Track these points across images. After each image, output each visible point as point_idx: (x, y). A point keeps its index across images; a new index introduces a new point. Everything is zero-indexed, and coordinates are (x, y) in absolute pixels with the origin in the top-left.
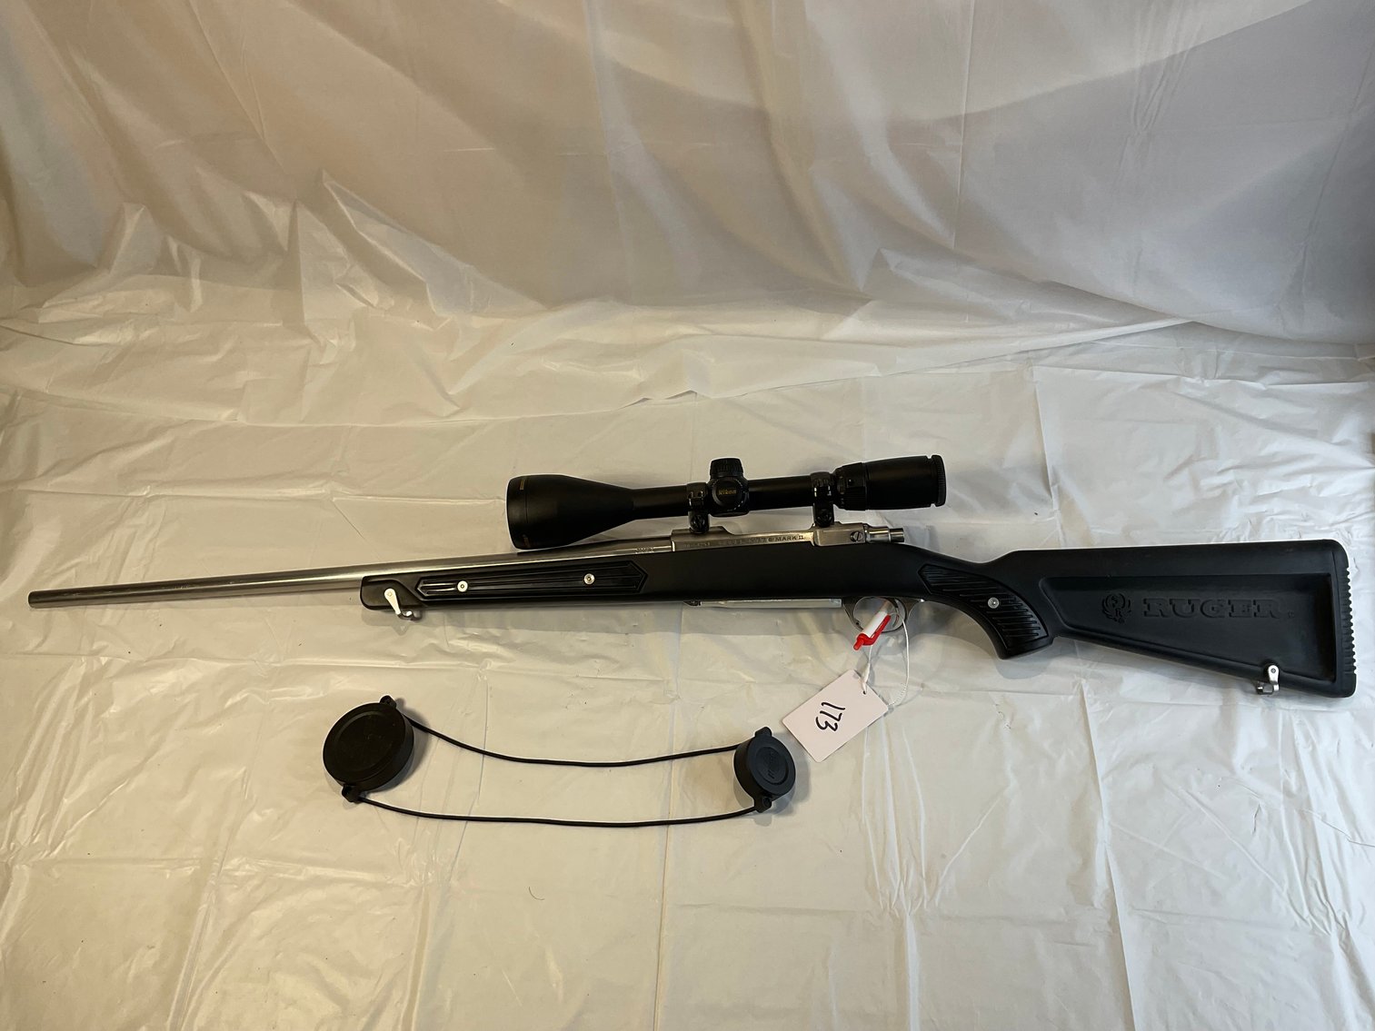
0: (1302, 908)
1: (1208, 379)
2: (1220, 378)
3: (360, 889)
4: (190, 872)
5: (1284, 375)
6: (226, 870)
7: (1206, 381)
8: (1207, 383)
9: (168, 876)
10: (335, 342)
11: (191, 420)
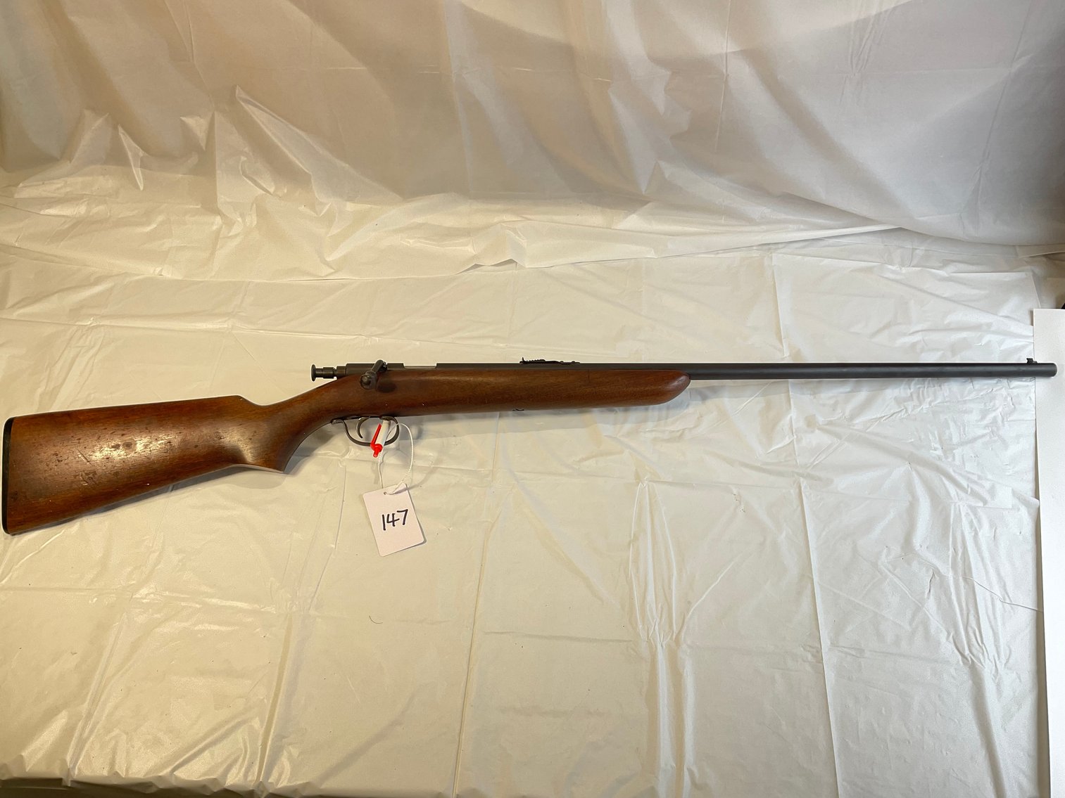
0: (963, 648)
2: (913, 266)
3: (239, 614)
5: (961, 266)
8: (904, 270)
10: (240, 220)
11: (126, 273)
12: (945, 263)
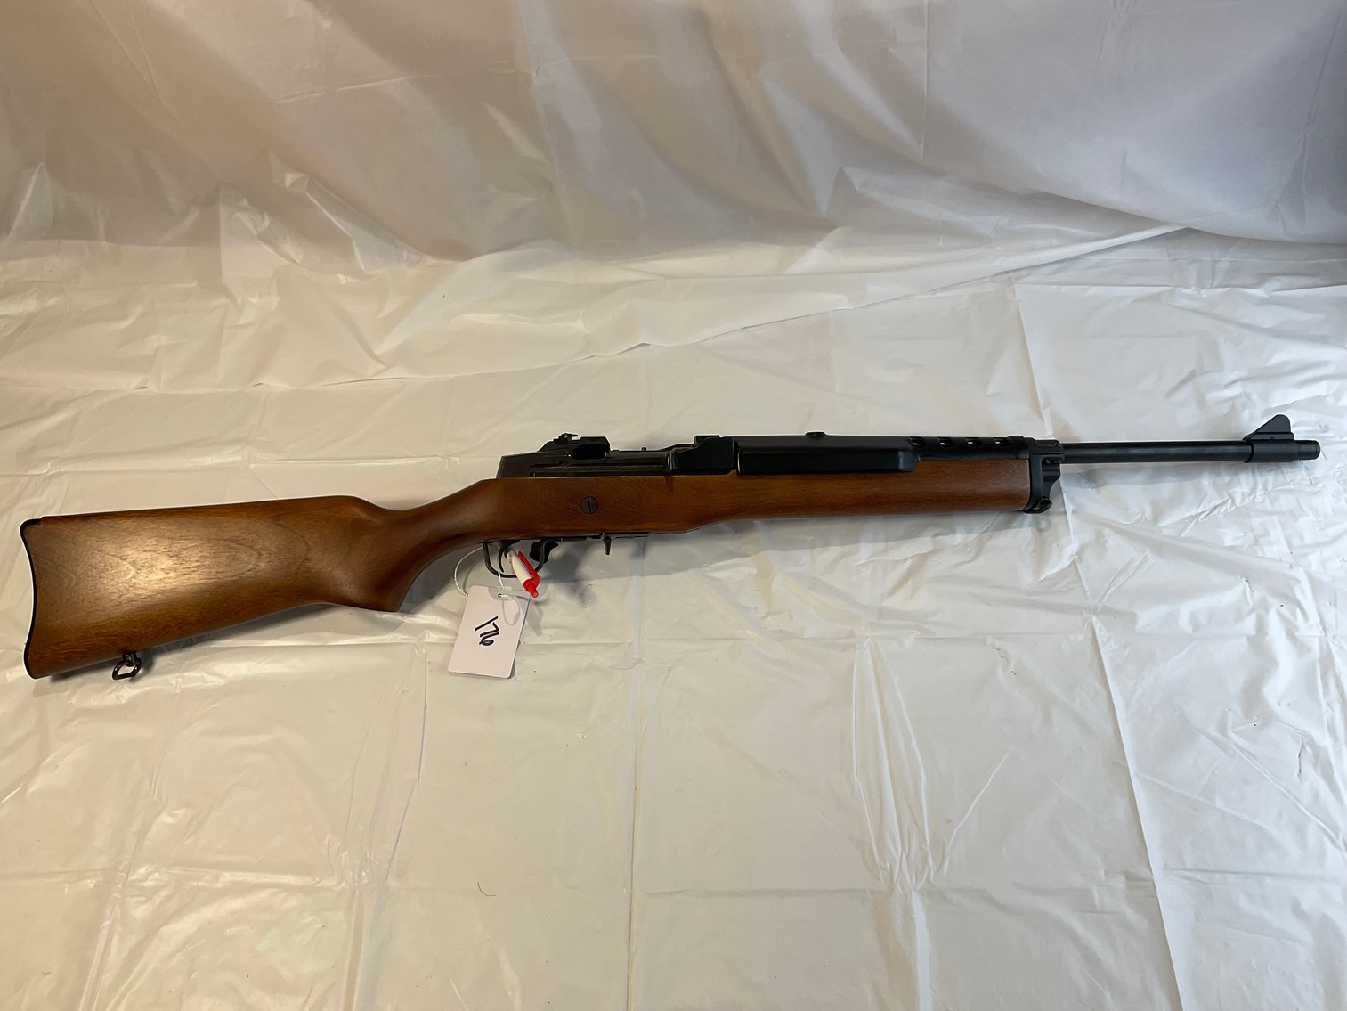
1: (1203, 288)
2: (1219, 286)
3: (284, 894)
4: (92, 886)
5: (1286, 280)
6: (133, 881)
7: (1203, 291)
8: (1204, 293)
9: (66, 890)
10: (254, 300)
11: (97, 391)
12: (1262, 278)
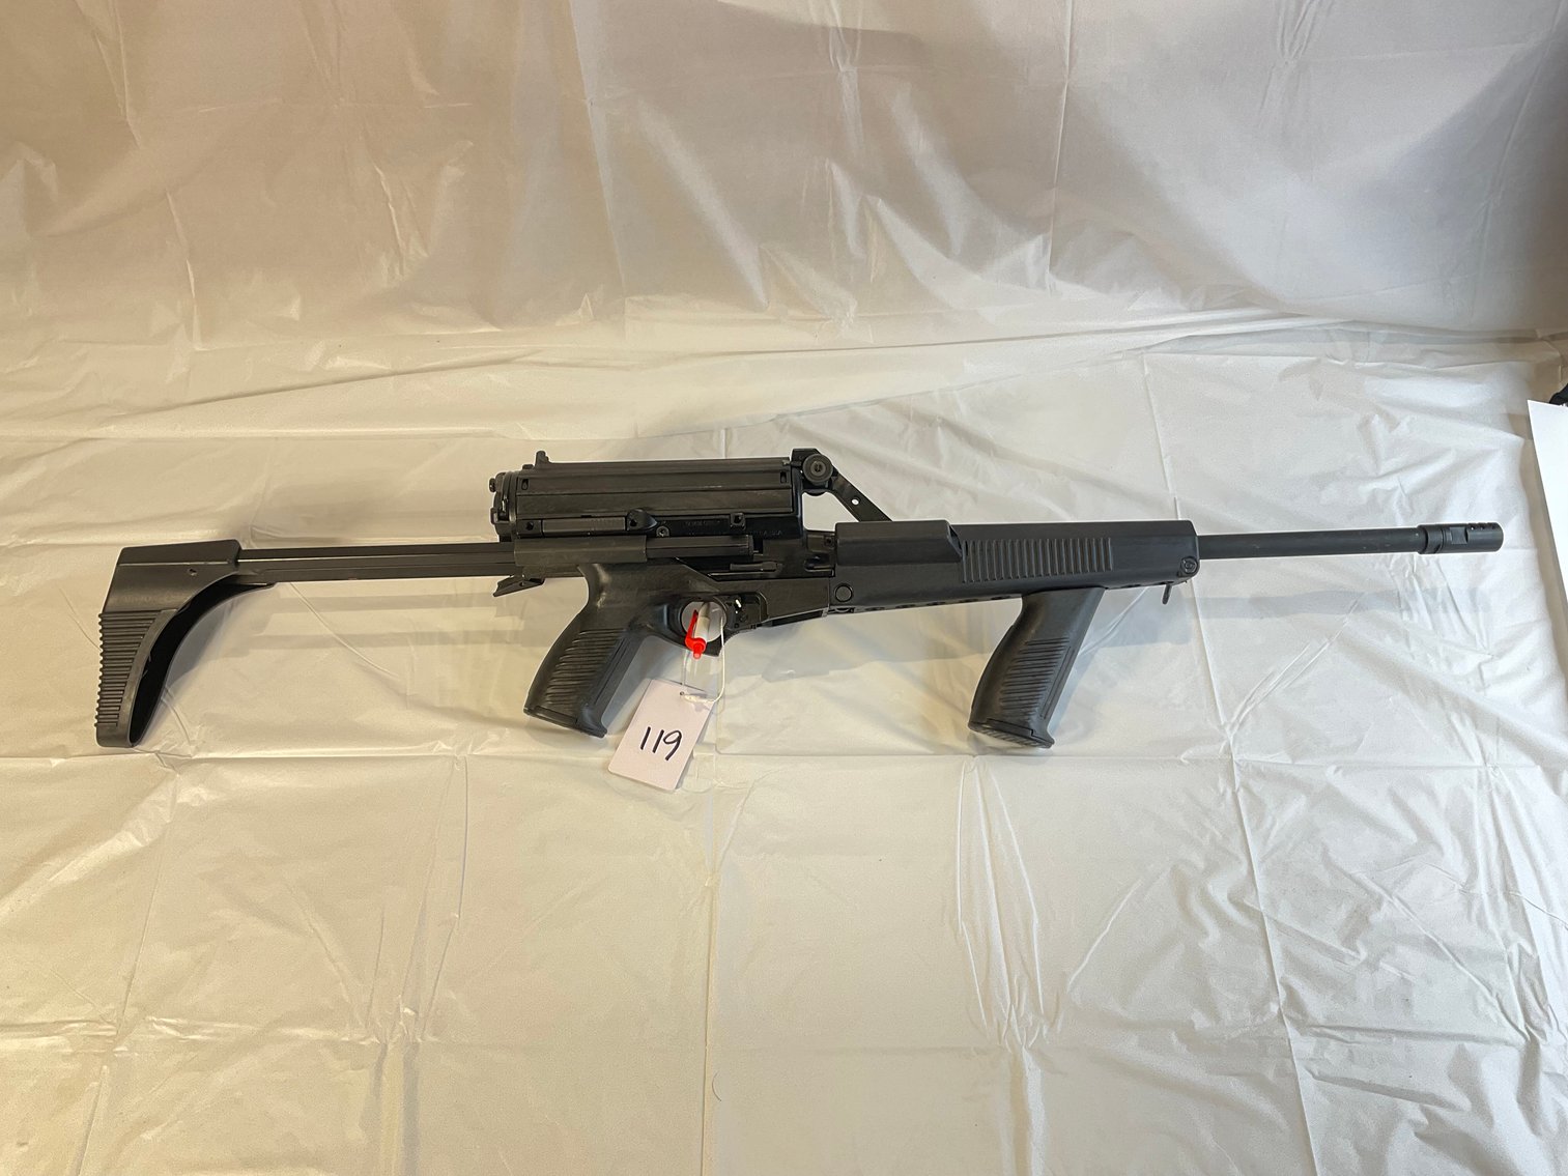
0: (1516, 1017)
1: (1358, 362)
2: (1375, 361)
